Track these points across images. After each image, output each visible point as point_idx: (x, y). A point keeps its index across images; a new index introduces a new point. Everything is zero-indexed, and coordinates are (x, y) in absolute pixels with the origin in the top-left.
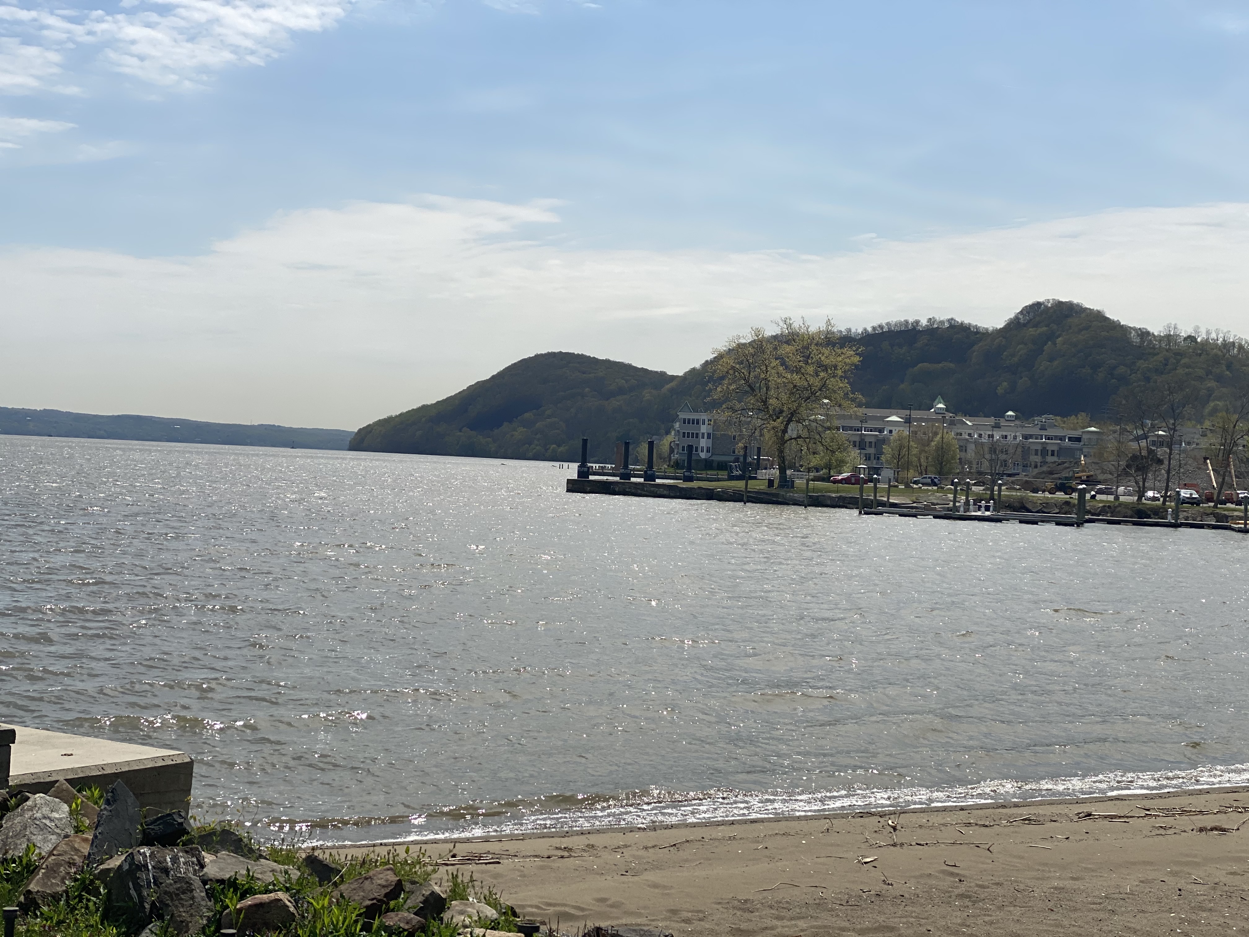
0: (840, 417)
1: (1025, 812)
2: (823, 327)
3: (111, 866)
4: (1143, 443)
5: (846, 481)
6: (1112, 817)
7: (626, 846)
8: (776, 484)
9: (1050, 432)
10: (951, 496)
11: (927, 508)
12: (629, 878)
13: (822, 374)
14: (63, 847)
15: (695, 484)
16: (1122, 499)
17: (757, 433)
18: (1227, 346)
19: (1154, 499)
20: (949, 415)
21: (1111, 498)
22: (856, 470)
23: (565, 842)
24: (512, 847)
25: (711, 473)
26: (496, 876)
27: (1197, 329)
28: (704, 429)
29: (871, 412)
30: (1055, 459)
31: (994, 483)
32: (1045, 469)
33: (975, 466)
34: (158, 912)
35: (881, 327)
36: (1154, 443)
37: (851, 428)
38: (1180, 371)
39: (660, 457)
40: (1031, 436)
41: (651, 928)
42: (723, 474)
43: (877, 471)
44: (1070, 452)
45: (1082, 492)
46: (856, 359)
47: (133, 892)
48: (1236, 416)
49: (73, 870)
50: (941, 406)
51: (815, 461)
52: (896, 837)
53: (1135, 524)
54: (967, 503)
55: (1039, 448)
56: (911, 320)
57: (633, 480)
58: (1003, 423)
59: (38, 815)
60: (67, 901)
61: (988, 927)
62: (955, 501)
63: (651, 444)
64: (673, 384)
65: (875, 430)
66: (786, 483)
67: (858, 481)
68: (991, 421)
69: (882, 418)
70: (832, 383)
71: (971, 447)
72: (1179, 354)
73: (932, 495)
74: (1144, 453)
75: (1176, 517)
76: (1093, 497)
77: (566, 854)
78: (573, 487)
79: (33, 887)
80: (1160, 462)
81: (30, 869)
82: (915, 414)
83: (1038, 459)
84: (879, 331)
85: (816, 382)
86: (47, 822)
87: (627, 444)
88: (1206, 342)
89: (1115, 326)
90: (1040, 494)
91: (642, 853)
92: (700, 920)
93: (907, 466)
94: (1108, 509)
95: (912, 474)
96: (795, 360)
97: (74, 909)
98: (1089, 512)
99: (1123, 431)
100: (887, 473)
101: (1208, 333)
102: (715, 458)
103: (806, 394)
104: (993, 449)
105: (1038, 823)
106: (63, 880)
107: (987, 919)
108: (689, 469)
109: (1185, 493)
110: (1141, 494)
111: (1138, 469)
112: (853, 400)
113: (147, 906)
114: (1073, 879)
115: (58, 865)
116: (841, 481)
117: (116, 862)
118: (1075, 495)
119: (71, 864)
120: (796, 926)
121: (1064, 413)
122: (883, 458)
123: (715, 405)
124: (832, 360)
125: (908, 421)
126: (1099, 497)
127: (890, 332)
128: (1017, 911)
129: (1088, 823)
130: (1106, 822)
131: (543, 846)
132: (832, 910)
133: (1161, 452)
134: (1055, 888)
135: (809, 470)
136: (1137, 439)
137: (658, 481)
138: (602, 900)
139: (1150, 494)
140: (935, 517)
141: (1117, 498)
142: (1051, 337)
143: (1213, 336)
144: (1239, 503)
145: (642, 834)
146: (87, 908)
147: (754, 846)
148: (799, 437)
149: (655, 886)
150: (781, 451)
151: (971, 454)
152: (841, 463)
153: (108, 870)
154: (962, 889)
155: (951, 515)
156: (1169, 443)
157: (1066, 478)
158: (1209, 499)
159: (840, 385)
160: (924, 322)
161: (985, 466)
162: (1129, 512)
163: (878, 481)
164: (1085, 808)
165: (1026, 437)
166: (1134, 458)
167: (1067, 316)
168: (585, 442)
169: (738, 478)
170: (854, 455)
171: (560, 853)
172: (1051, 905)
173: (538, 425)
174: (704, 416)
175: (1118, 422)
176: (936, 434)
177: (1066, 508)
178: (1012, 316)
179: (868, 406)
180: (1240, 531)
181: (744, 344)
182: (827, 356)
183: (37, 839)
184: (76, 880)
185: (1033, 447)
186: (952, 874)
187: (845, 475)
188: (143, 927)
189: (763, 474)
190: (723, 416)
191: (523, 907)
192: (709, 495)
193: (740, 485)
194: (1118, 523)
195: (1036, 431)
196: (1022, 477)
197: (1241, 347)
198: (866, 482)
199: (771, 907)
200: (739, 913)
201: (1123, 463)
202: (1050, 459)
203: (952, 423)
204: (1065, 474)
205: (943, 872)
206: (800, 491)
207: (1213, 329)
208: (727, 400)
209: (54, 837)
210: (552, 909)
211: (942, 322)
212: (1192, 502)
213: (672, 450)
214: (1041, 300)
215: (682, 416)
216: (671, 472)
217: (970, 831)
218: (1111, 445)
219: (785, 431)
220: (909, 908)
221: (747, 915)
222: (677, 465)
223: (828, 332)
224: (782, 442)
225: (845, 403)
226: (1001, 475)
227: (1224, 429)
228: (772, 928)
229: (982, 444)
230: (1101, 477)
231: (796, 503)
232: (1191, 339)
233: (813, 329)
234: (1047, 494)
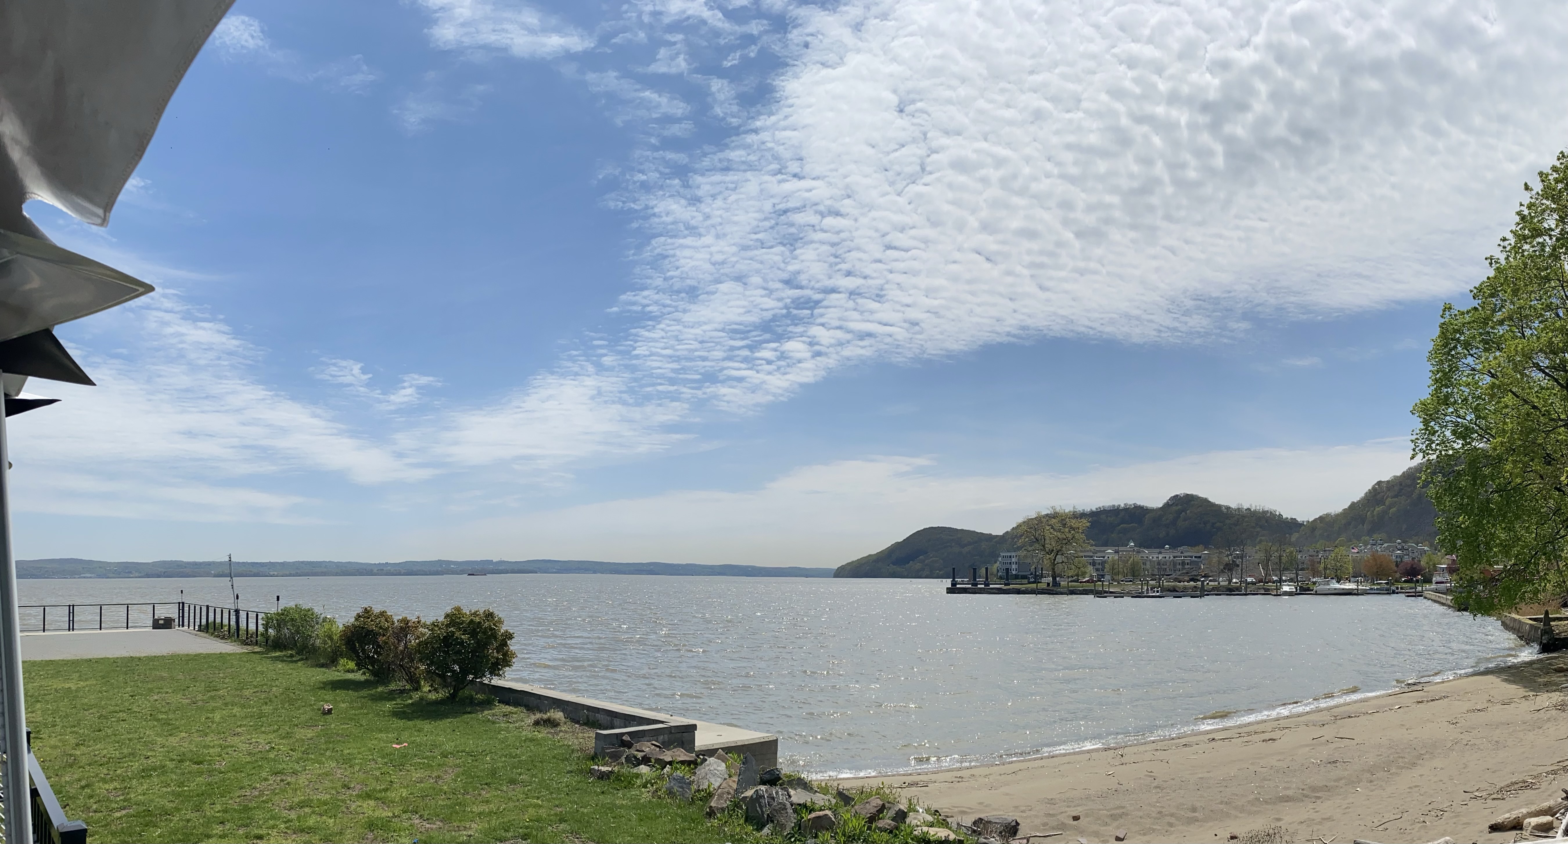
0: (1081, 551)
1: (1183, 741)
2: (1072, 509)
3: (747, 795)
4: (1230, 558)
5: (1088, 582)
6: (1224, 739)
7: (990, 774)
8: (1051, 585)
9: (1186, 554)
10: (1140, 587)
11: (1128, 593)
12: (993, 791)
13: (1072, 532)
14: (724, 785)
15: (1011, 586)
16: (1221, 583)
17: (1041, 561)
18: (1265, 512)
19: (1236, 583)
20: (1136, 549)
21: (1216, 583)
22: (1091, 576)
23: (959, 774)
24: (933, 777)
25: (1018, 581)
26: (926, 793)
27: (1251, 505)
28: (1013, 560)
29: (1097, 549)
30: (1189, 566)
31: (1160, 579)
32: (1184, 571)
33: (1150, 571)
34: (770, 819)
35: (1100, 508)
36: (1235, 557)
37: (1088, 556)
38: (1245, 524)
39: (991, 574)
40: (1177, 557)
41: (1006, 817)
42: (1026, 581)
43: (1103, 576)
44: (1197, 563)
45: (1203, 582)
46: (1088, 524)
47: (758, 809)
48: (1271, 544)
49: (730, 796)
50: (1132, 544)
51: (1071, 573)
52: (1124, 760)
53: (1227, 595)
54: (1148, 589)
55: (1181, 562)
56: (1116, 504)
57: (979, 586)
58: (1163, 550)
59: (712, 768)
60: (728, 812)
61: (1169, 802)
62: (1142, 589)
63: (987, 569)
64: (998, 539)
65: (1101, 557)
66: (1056, 584)
67: (1093, 582)
68: (1158, 550)
69: (1104, 551)
70: (1077, 536)
71: (1148, 563)
72: (1244, 516)
73: (1130, 587)
74: (1231, 562)
75: (1246, 591)
76: (1208, 584)
77: (960, 780)
78: (950, 591)
79: (713, 804)
80: (1238, 566)
81: (710, 795)
82: (1121, 549)
83: (1180, 567)
84: (1099, 510)
85: (1070, 536)
86: (716, 772)
87: (975, 570)
88: (1255, 511)
89: (1213, 505)
90: (1182, 583)
91: (999, 777)
92: (1030, 810)
93: (1118, 573)
94: (1214, 589)
95: (1121, 577)
96: (1058, 526)
97: (731, 816)
98: (1206, 591)
99: (1221, 553)
100: (1108, 577)
101: (1256, 506)
102: (1020, 573)
103: (1064, 542)
104: (1159, 563)
105: (1191, 746)
106: (725, 801)
107: (1168, 798)
108: (1007, 579)
109: (1249, 580)
110: (1230, 581)
111: (1228, 570)
112: (1088, 543)
113: (766, 816)
114: (1208, 772)
115: (723, 793)
116: (1085, 582)
117: (750, 793)
118: (1199, 583)
119: (729, 793)
120: (1077, 810)
121: (1193, 545)
122: (1105, 570)
123: (1019, 548)
124: (1076, 525)
125: (1117, 552)
126: (1210, 583)
127: (1104, 510)
128: (1182, 792)
129: (1214, 743)
130: (1221, 742)
131: (949, 776)
132: (1093, 801)
133: (1238, 561)
134: (1200, 778)
135: (1068, 577)
136: (1228, 556)
137: (991, 586)
138: (981, 803)
139: (1234, 580)
140: (1132, 597)
141: (1219, 583)
142: (1184, 510)
143: (1258, 508)
144: (1274, 583)
145: (997, 767)
146: (737, 815)
147: (1054, 770)
148: (1063, 562)
149: (1007, 794)
150: (1053, 569)
151: (1148, 566)
152: (1085, 573)
153: (746, 797)
154: (1155, 783)
155: (1139, 596)
156: (1241, 557)
157: (1195, 575)
158: (1261, 581)
159: (1081, 536)
160: (1122, 505)
161: (1156, 572)
162: (1225, 590)
163: (1103, 581)
164: (1211, 736)
165: (1174, 557)
166: (1227, 565)
167: (1191, 501)
168: (954, 569)
169: (1033, 583)
170: (1090, 570)
171: (957, 780)
172: (1198, 787)
173: (926, 562)
174: (1013, 554)
175: (1218, 548)
176: (1130, 557)
177: (1195, 589)
178: (1166, 501)
179: (1095, 545)
180: (1275, 595)
181: (1032, 519)
182: (1074, 523)
183: (712, 780)
184: (731, 801)
185: (1178, 562)
186: (1151, 776)
187: (1087, 579)
188: (765, 826)
189: (1044, 580)
190: (1022, 553)
191: (942, 809)
192: (1018, 592)
193: (1034, 586)
194: (1220, 595)
195: (1179, 554)
196: (1174, 576)
197: (1271, 512)
198: (1096, 582)
199: (1064, 801)
200: (1048, 806)
201: (1222, 567)
202: (1186, 567)
203: (1138, 552)
204: (1194, 573)
205: (1146, 775)
206: (1064, 587)
207: (1258, 505)
208: (1024, 546)
209: (719, 779)
210: (956, 809)
211: (1131, 505)
212: (1253, 583)
213: (998, 571)
214: (1178, 494)
215: (1002, 554)
216: (998, 581)
217: (1158, 753)
218: (1215, 560)
219: (1055, 560)
220: (1131, 796)
221: (1053, 806)
222: (1001, 578)
223: (1074, 512)
224: (1054, 564)
225: (1084, 545)
226: (1163, 575)
227: (1266, 550)
228: (1065, 812)
229: (1154, 561)
230: (1210, 574)
231: (1062, 594)
232: (1249, 509)
233: (1067, 511)
234: (1186, 583)
